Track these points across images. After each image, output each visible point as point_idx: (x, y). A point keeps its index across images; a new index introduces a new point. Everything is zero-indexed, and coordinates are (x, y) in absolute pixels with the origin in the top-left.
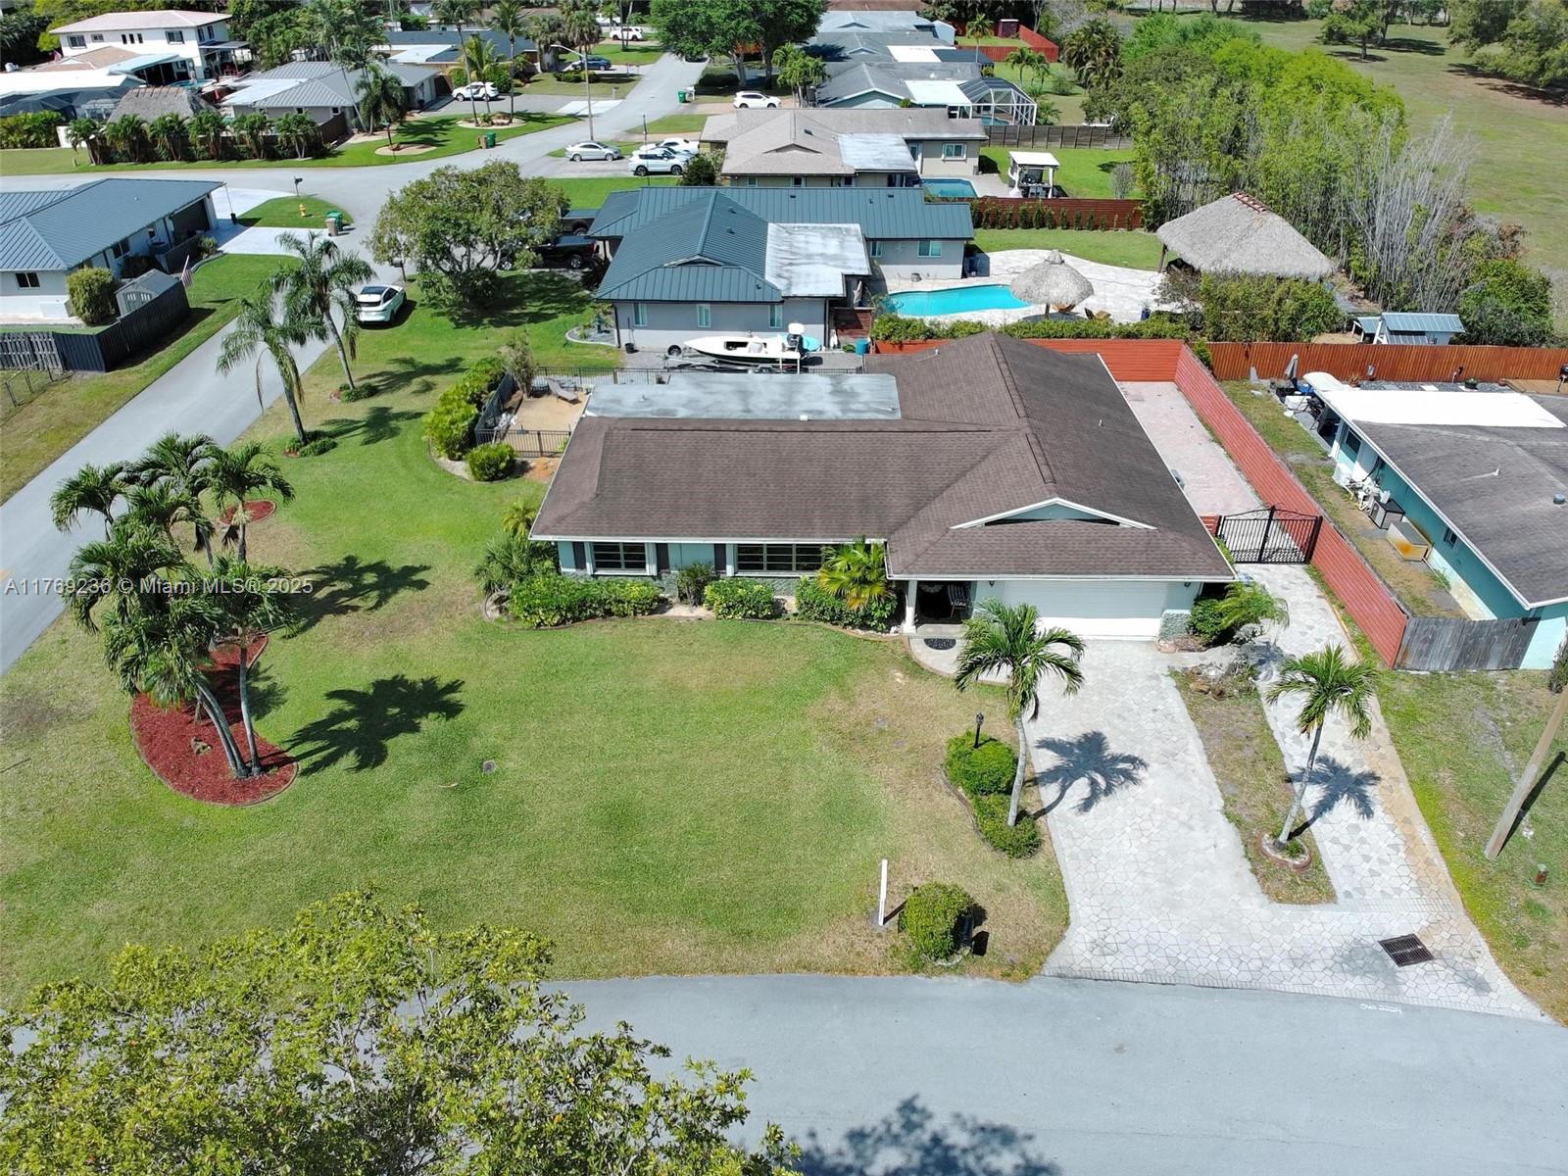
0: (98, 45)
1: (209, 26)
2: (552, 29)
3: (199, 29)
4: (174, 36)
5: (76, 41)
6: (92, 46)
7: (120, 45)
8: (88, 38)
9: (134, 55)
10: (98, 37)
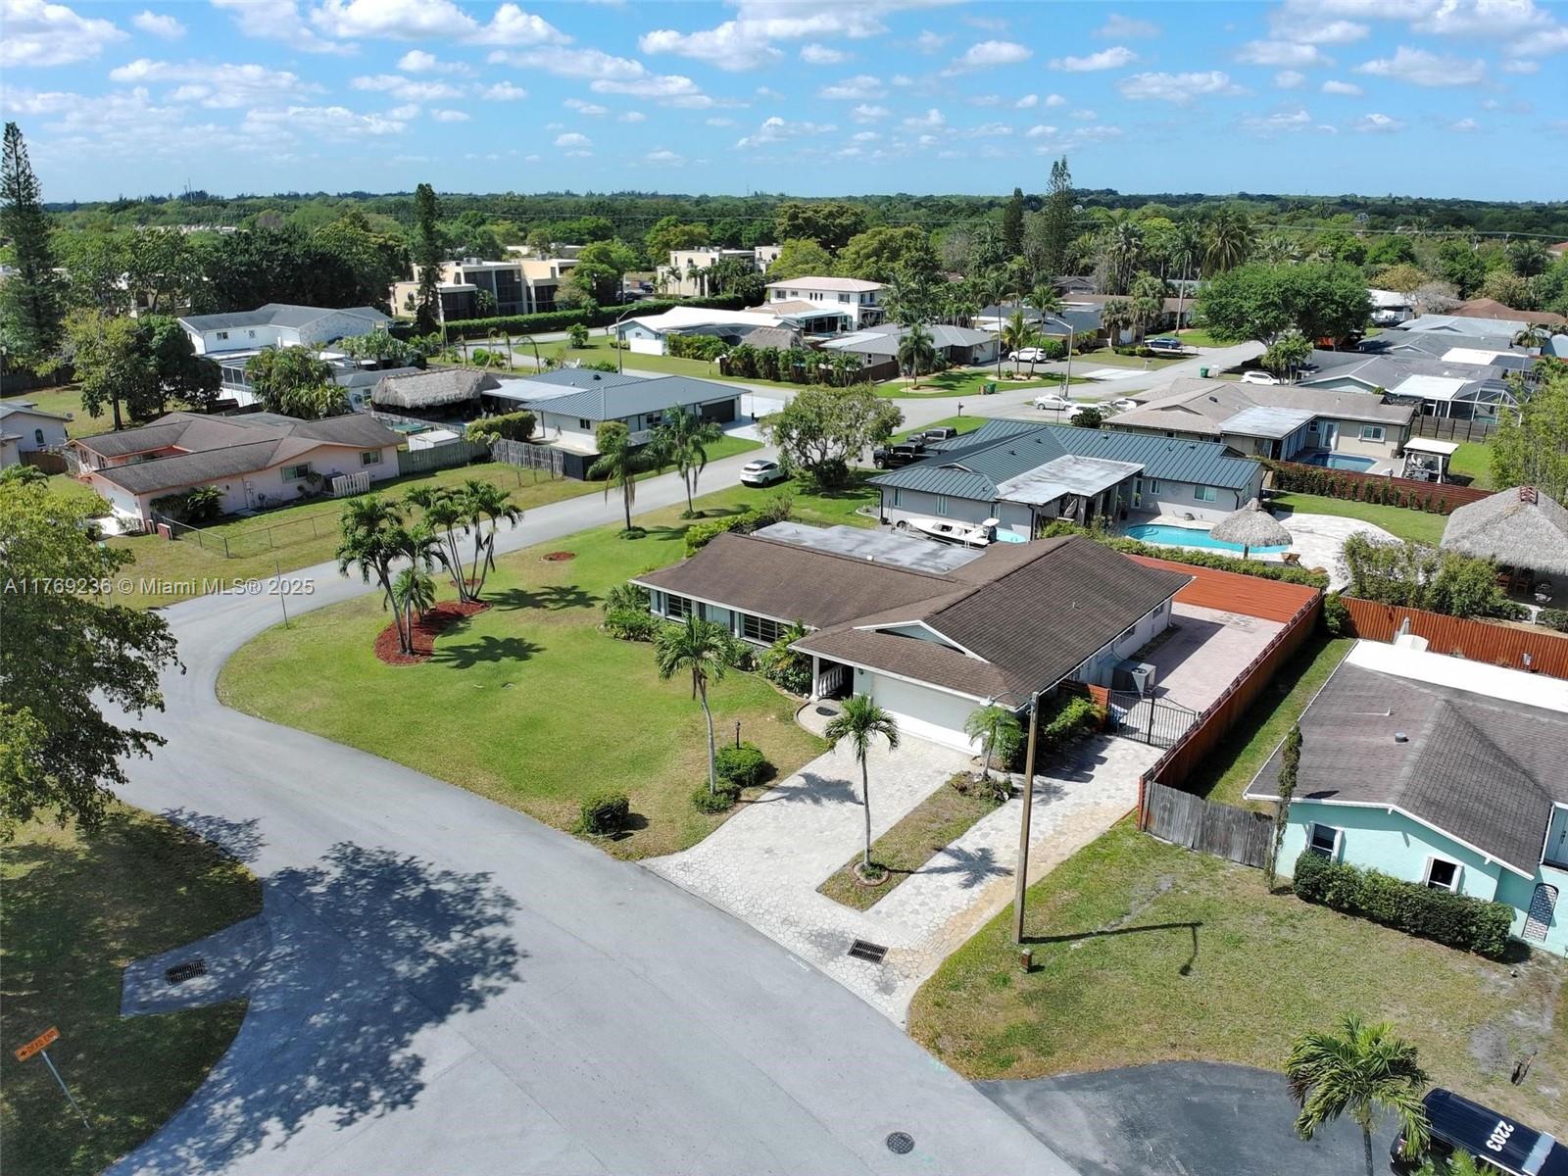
0: (794, 298)
1: (872, 293)
2: (1118, 311)
3: (862, 295)
4: (844, 297)
5: (781, 294)
6: (789, 298)
7: (807, 300)
8: (788, 293)
9: (814, 308)
10: (795, 293)
